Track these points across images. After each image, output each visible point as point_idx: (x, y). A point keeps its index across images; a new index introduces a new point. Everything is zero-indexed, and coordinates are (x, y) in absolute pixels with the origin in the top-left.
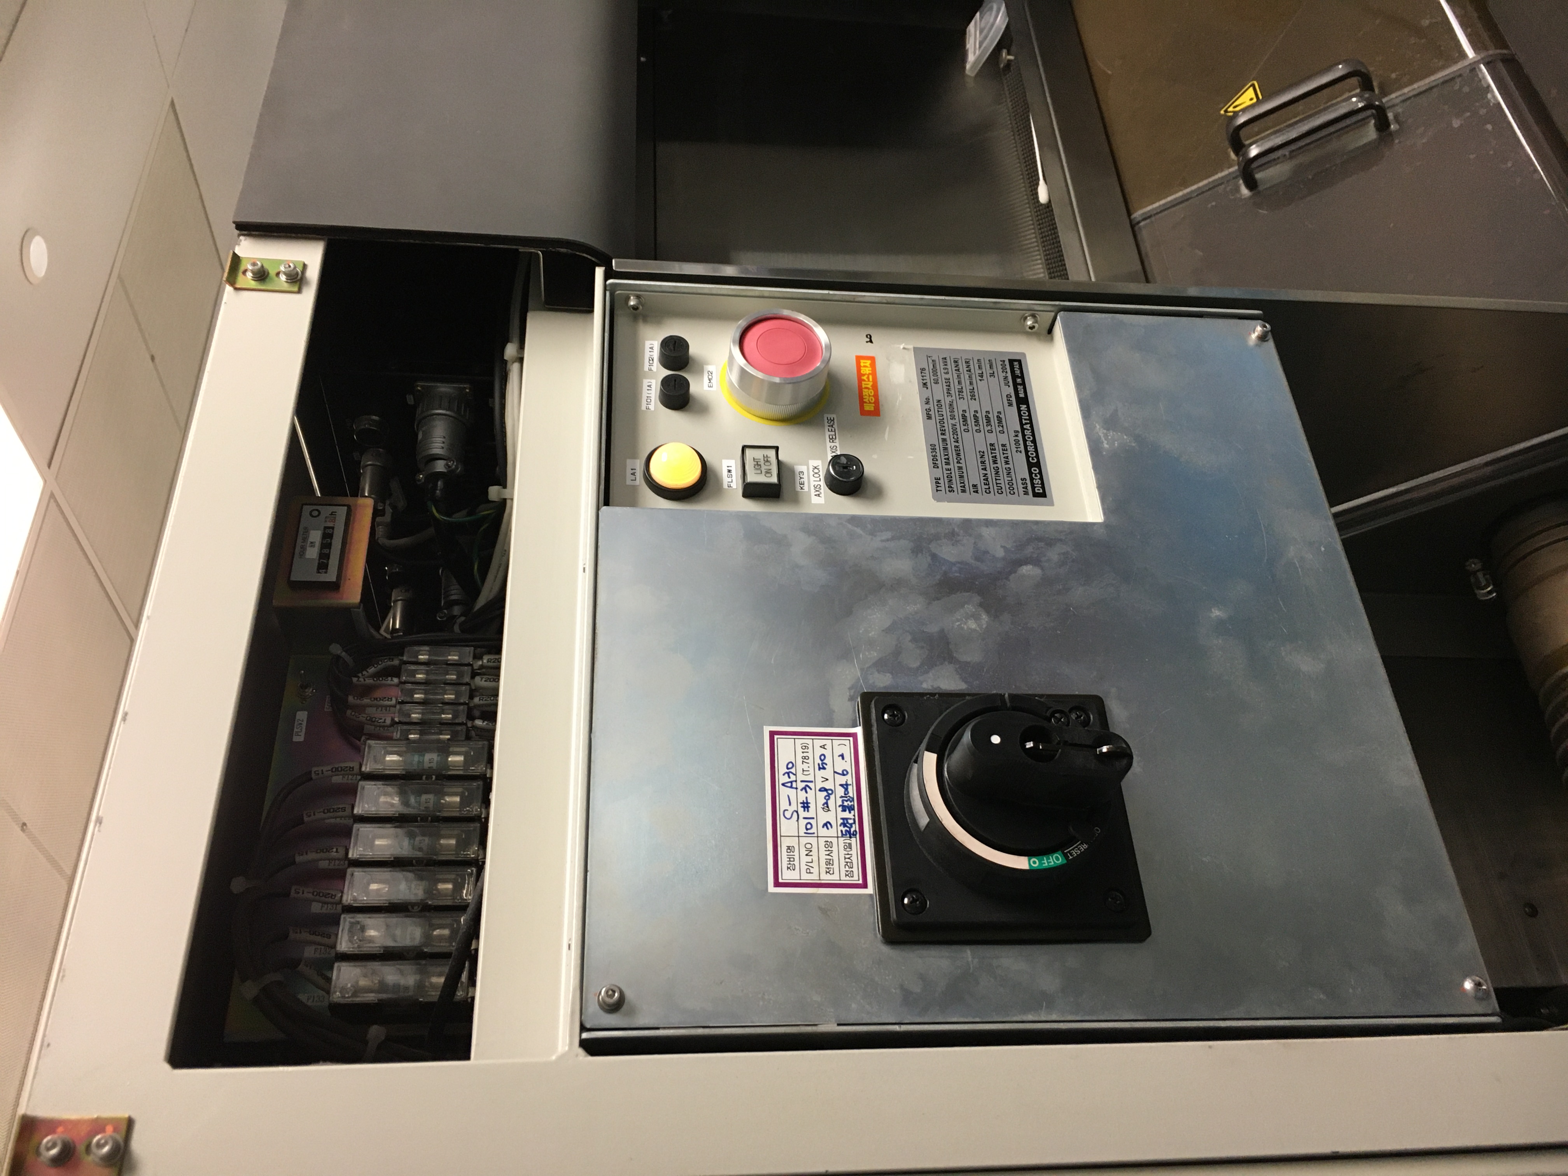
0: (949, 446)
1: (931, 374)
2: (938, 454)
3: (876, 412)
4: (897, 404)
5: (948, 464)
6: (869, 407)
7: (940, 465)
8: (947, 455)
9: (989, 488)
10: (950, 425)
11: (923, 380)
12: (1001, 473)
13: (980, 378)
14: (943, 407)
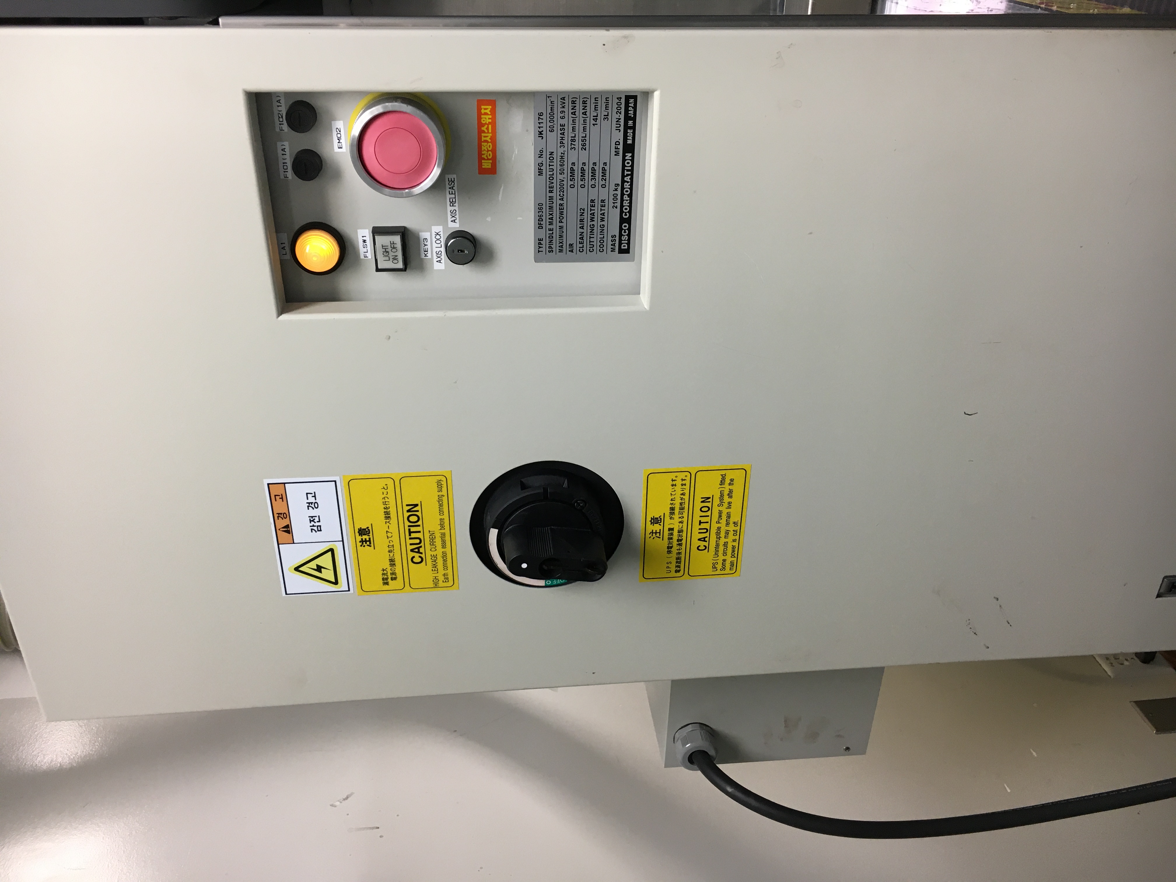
0: (554, 205)
1: (548, 119)
2: (544, 214)
3: (493, 170)
4: (513, 159)
5: (551, 223)
6: (487, 165)
7: (544, 226)
8: (551, 214)
9: (583, 247)
10: (559, 181)
11: (539, 127)
12: (595, 231)
13: (595, 123)
14: (555, 160)
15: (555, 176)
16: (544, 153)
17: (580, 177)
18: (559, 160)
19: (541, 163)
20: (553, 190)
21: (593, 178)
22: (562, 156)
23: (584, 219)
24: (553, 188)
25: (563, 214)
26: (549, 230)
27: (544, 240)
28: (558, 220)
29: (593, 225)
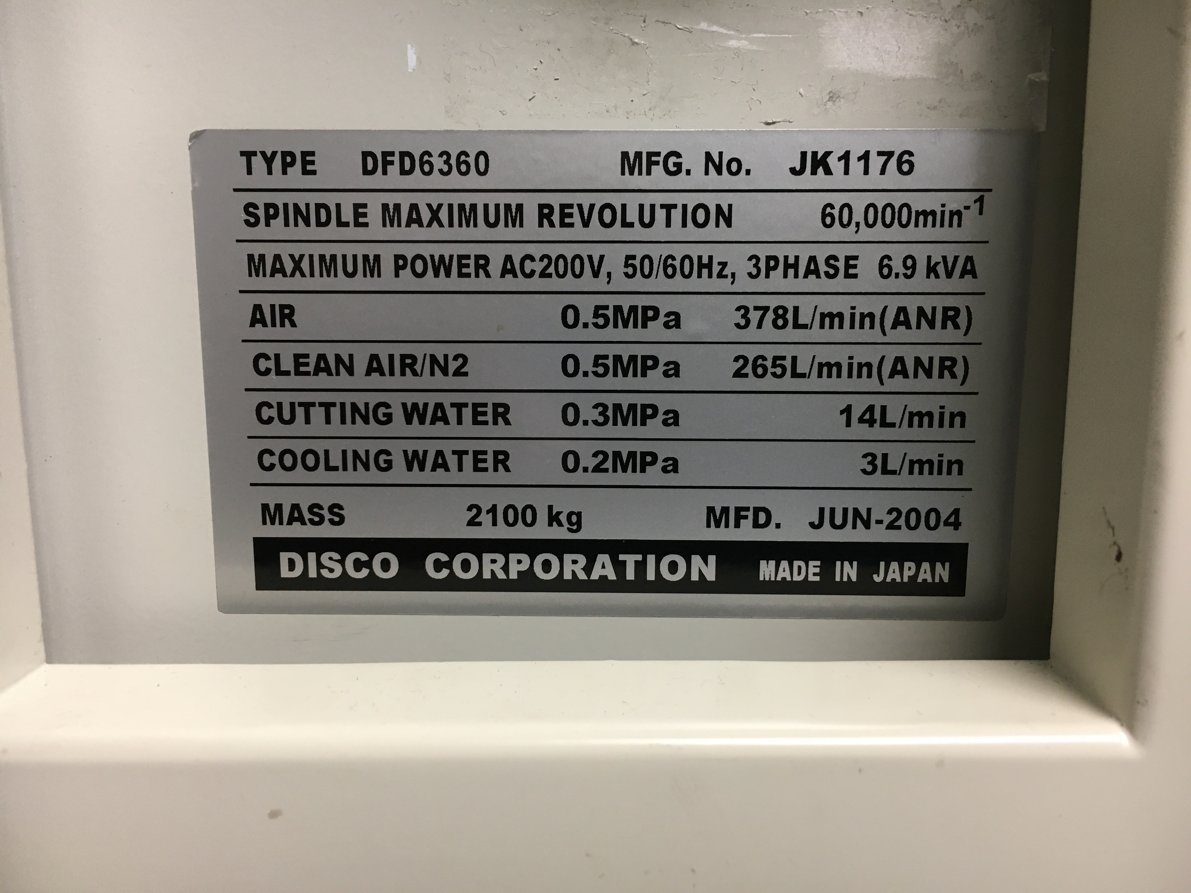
15: (617, 232)
16: (726, 181)
17: (611, 350)
18: (694, 251)
19: (678, 165)
20: (552, 225)
21: (610, 413)
22: (709, 266)
23: (415, 373)
24: (563, 225)
25: (437, 275)
26: (356, 206)
27: (309, 182)
28: (409, 251)
29: (389, 418)
